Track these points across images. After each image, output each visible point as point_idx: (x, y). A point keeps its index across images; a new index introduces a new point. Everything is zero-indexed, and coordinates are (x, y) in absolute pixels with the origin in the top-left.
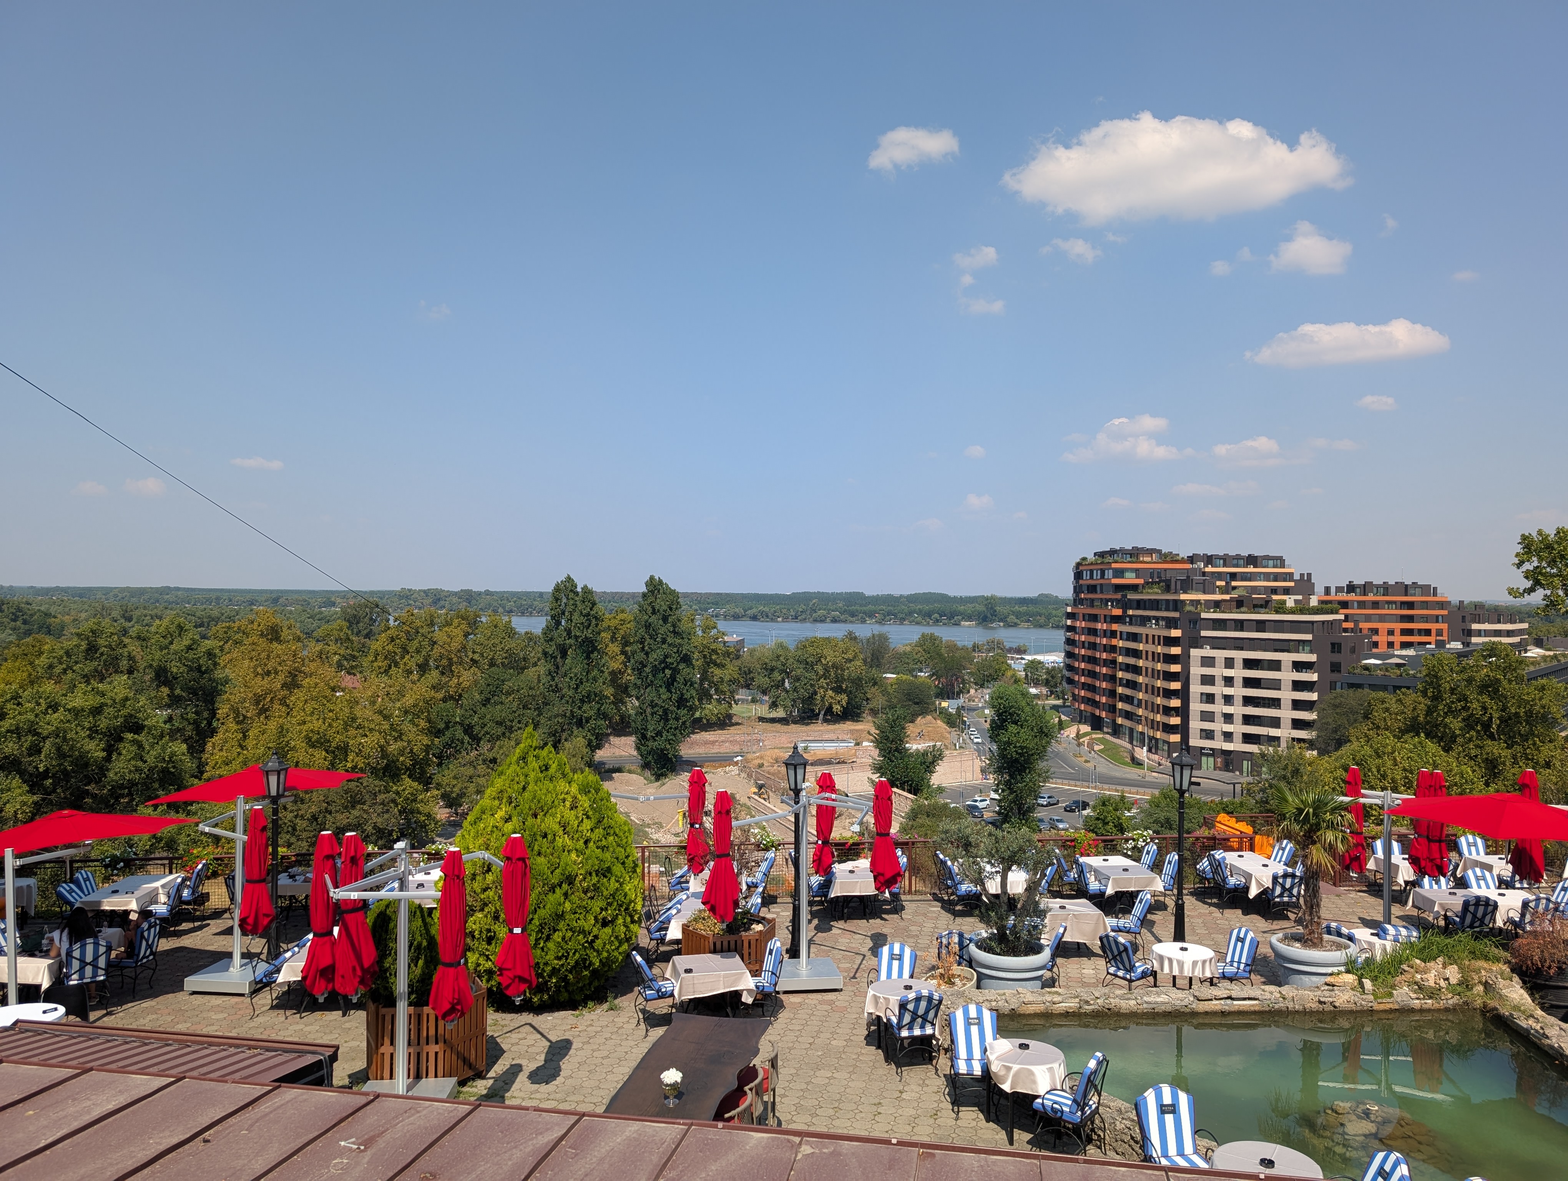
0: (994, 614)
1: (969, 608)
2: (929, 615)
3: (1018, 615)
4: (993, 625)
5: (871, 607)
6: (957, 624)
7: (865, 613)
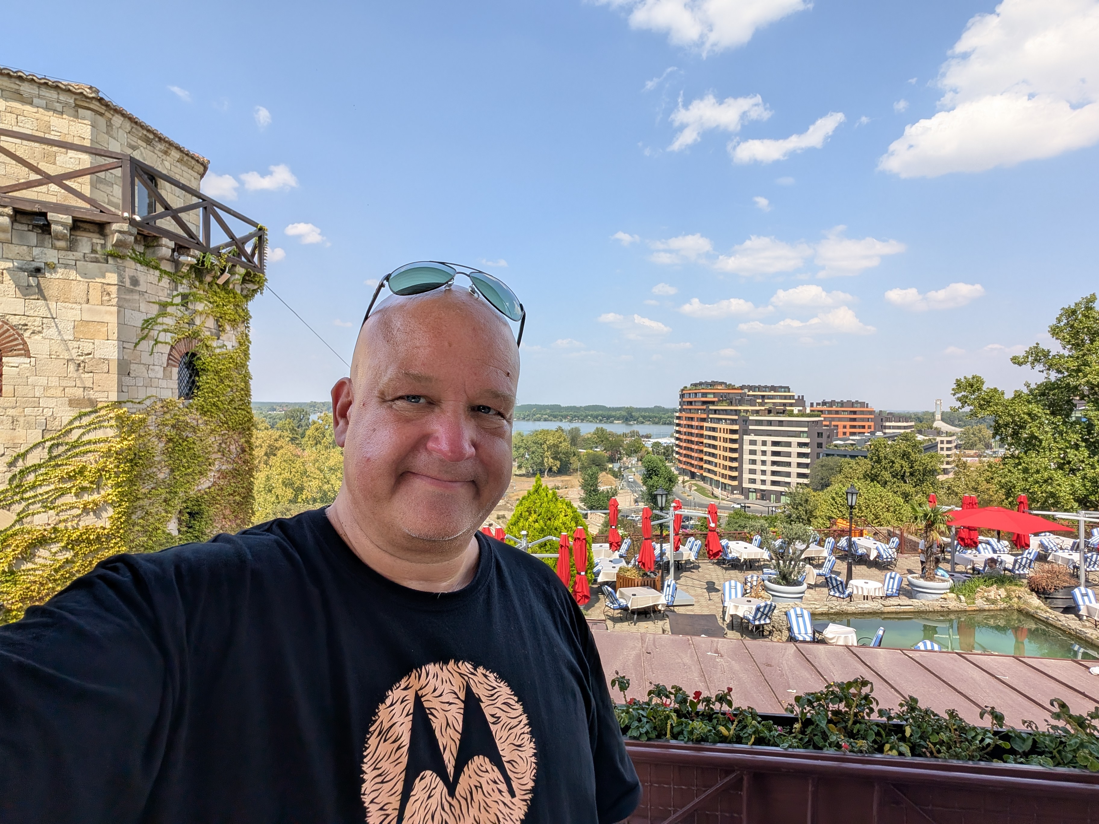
0: (632, 417)
1: (618, 413)
2: (596, 417)
3: (644, 417)
4: (631, 423)
5: (564, 413)
6: (612, 422)
7: (562, 416)
